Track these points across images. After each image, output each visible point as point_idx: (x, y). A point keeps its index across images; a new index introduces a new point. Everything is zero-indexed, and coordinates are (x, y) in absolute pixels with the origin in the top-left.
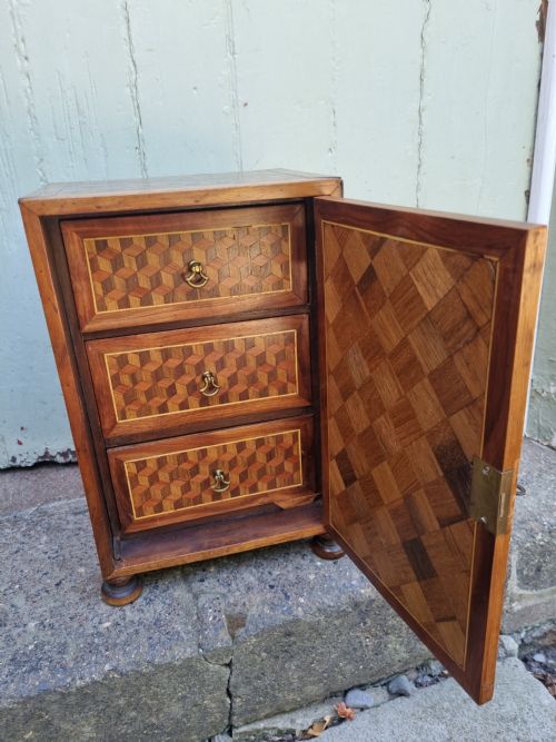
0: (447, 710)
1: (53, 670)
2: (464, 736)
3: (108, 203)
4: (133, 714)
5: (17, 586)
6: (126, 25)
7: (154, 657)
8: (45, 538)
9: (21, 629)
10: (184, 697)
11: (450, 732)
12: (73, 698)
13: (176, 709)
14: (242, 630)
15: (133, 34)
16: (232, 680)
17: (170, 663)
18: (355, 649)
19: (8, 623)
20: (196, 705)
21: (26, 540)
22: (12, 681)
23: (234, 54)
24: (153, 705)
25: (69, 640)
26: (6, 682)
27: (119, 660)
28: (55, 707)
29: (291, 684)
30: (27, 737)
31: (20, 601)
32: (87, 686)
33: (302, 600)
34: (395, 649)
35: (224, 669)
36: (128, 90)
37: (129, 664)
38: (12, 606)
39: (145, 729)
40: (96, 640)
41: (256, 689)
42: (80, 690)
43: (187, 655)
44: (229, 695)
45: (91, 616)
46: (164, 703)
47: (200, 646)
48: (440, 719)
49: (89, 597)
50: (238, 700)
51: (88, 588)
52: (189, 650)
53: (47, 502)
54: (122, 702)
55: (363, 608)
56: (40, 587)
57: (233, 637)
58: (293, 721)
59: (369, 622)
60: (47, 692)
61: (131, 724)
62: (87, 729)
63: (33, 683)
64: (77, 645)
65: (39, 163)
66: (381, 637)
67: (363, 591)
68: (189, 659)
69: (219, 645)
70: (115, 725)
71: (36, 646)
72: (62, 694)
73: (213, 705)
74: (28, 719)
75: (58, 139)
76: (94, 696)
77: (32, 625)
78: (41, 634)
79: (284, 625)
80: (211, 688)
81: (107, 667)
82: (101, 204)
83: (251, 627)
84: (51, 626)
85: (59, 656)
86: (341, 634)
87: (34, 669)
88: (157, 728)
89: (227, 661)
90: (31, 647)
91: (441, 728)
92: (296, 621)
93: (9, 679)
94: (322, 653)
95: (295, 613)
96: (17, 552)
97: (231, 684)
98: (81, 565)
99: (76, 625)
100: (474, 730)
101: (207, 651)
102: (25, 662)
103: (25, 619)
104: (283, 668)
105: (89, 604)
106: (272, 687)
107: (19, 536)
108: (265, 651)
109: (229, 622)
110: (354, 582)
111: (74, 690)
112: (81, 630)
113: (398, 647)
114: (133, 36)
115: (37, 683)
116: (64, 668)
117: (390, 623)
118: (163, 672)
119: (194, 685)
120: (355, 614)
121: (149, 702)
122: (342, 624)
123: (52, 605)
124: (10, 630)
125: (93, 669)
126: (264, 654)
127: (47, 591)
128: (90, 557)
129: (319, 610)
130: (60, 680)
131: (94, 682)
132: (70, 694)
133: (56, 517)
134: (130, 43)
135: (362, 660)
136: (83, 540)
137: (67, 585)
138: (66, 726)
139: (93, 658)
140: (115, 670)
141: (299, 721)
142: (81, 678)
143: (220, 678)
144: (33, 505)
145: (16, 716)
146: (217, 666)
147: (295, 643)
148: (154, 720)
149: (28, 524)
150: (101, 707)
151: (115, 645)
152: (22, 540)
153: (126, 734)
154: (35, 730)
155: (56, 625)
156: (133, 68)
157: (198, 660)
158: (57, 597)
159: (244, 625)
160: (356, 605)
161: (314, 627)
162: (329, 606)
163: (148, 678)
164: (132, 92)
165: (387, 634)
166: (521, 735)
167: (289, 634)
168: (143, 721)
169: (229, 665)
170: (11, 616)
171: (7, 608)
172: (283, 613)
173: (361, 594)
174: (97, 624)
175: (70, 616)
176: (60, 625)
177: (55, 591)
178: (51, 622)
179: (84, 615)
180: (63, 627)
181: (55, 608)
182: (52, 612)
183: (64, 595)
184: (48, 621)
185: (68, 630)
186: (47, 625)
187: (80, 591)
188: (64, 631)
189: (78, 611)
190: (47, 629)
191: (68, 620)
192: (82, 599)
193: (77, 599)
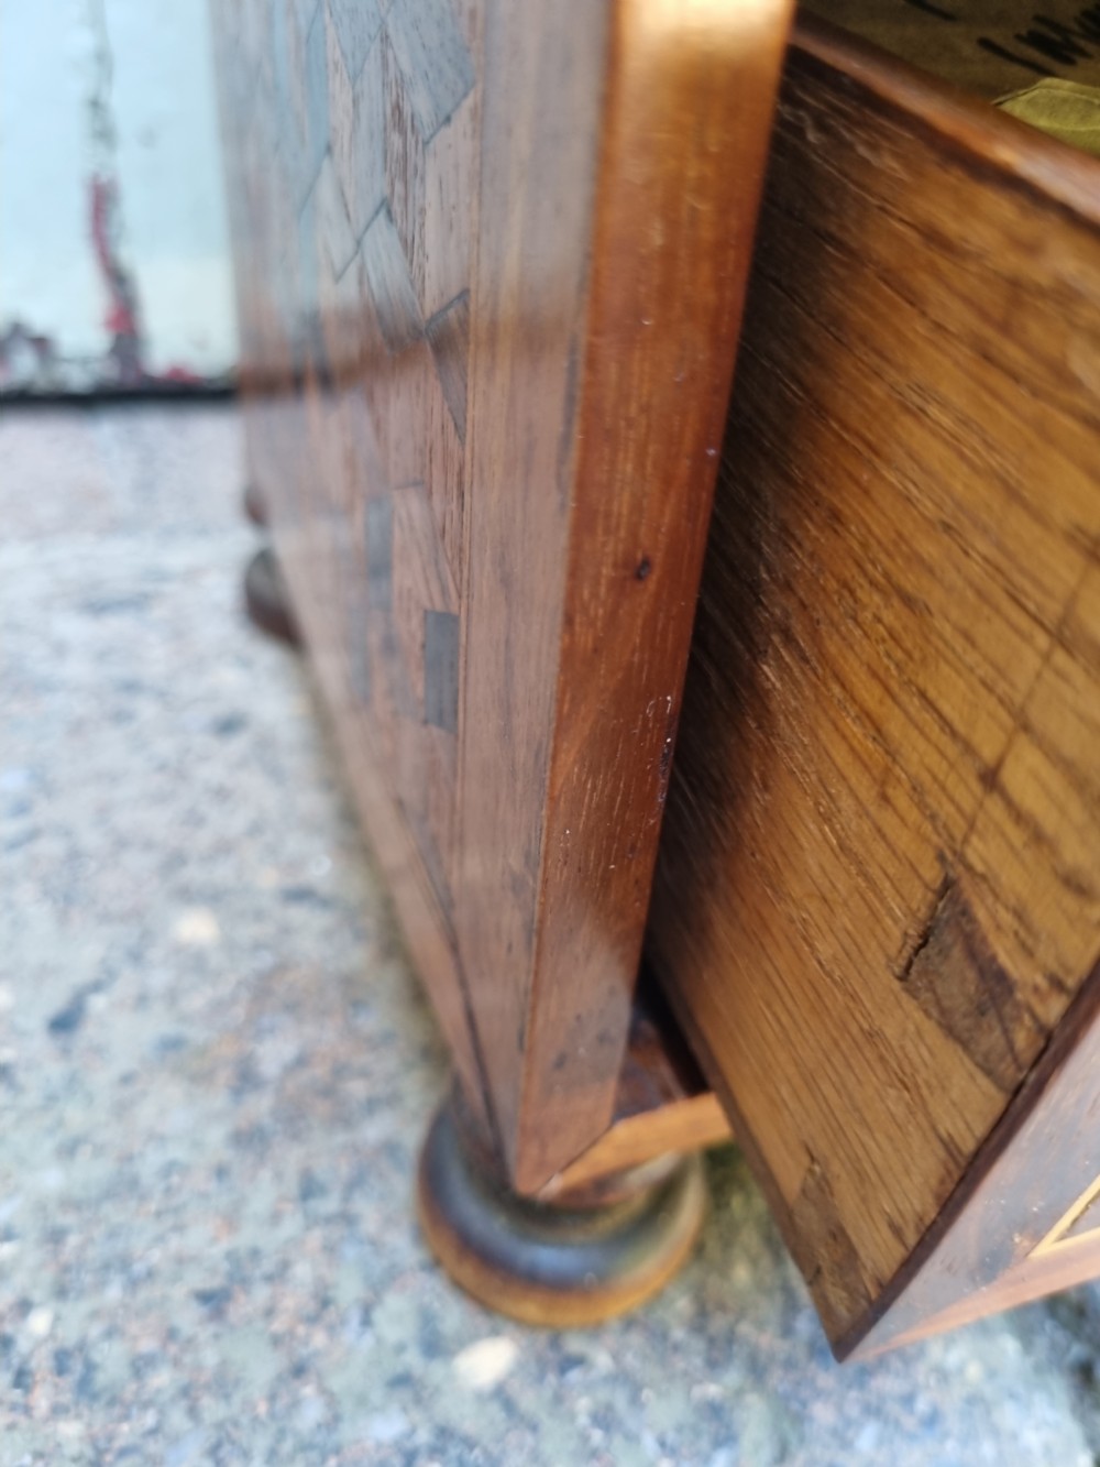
45: (349, 1289)
49: (293, 1119)
51: (274, 1054)
98: (187, 896)
105: (309, 1189)
112: (311, 1413)
123: (52, 1179)
128: (224, 848)
136: (165, 747)
137: (121, 1031)
155: (112, 1360)
158: (75, 1116)
174: (413, 1359)
175: (198, 1279)
176: (140, 1366)
177: (55, 1070)
178: (69, 1336)
179: (303, 1271)
180: (162, 1379)
181: (69, 1203)
182: (56, 1237)
183: (122, 1110)
184: (39, 1322)
185: (212, 1409)
186: (42, 1363)
187: (225, 1076)
188: (177, 1419)
189: (246, 1237)
190: (42, 1400)
191: (188, 1318)
192: (249, 1139)
193: (216, 1135)
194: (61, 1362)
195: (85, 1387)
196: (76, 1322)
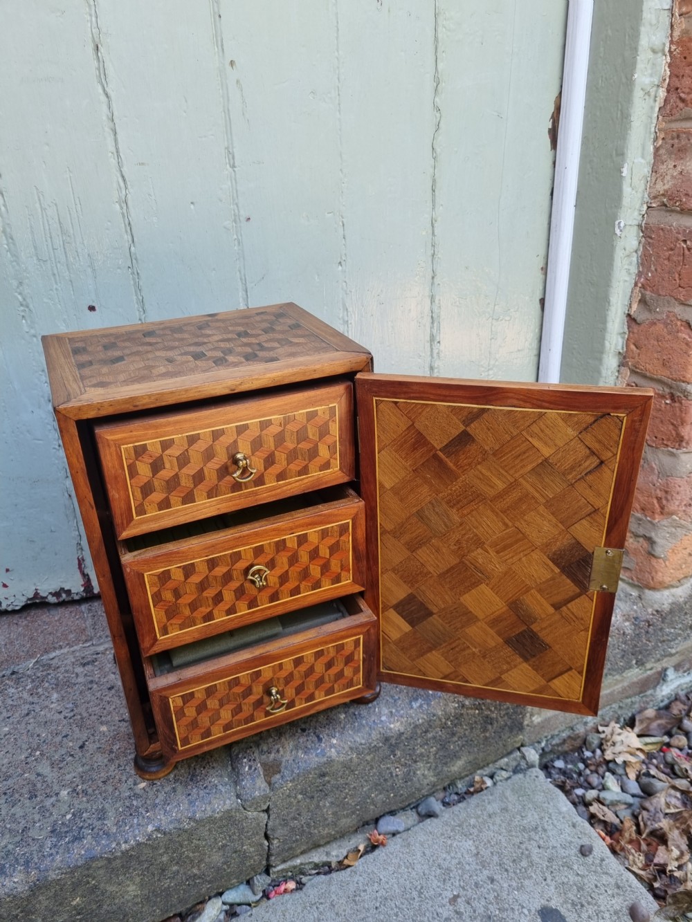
0: (474, 826)
1: (96, 837)
2: (490, 849)
3: (145, 401)
4: (175, 868)
5: (38, 753)
6: (113, 137)
7: (195, 812)
8: (55, 696)
9: (54, 799)
10: (224, 846)
11: (477, 848)
12: (118, 861)
13: (217, 858)
14: (278, 776)
15: (120, 146)
16: (270, 824)
17: (210, 817)
18: (386, 780)
19: (38, 794)
20: (235, 852)
21: (35, 699)
22: (57, 853)
23: (233, 166)
24: (194, 857)
25: (107, 806)
26: (52, 854)
27: (161, 820)
28: (102, 872)
29: (326, 819)
30: (74, 903)
31: (44, 768)
32: (132, 848)
33: (334, 741)
34: (423, 775)
35: (262, 815)
36: (117, 206)
37: (171, 822)
38: (38, 775)
39: (187, 880)
40: (135, 803)
41: (293, 829)
42: (125, 853)
43: (227, 807)
44: (267, 837)
45: (124, 778)
46: (205, 854)
47: (238, 796)
48: (467, 835)
49: (117, 758)
50: (275, 842)
51: (115, 748)
52: (228, 802)
53: (46, 651)
54: (165, 858)
55: (393, 741)
56: (63, 751)
57: (269, 784)
58: (328, 854)
59: (398, 753)
60: (93, 859)
61: (174, 878)
62: (132, 888)
63: (78, 853)
64: (117, 810)
65: (18, 287)
66: (410, 765)
67: (392, 726)
68: (228, 811)
69: (257, 793)
70: (159, 880)
71: (74, 815)
72: (108, 859)
73: (252, 849)
74: (75, 886)
75: (39, 260)
76: (138, 858)
77: (64, 793)
78: (76, 802)
79: (318, 767)
80: (249, 834)
81: (150, 828)
82: (138, 403)
83: (286, 773)
84: (85, 792)
85: (100, 822)
86: (372, 768)
87: (77, 839)
88: (199, 878)
89: (265, 808)
90: (68, 817)
91: (469, 844)
92: (330, 762)
93: (53, 851)
94: (355, 788)
95: (328, 754)
96: (28, 714)
97: (269, 827)
98: (102, 723)
99: (110, 789)
100: (498, 843)
101: (245, 801)
102: (67, 832)
103: (56, 788)
104: (318, 806)
105: (119, 766)
106: (308, 825)
107: (26, 695)
108: (300, 794)
109: (265, 770)
110: (384, 718)
111: (119, 854)
112: (117, 793)
113: (426, 772)
114: (121, 150)
115: (83, 852)
116: (107, 834)
117: (418, 752)
118: (204, 826)
119: (234, 833)
120: (386, 747)
121: (191, 855)
122: (373, 759)
123: (81, 769)
124: (42, 801)
125: (137, 832)
126: (300, 797)
127: (72, 755)
128: (110, 713)
129: (351, 748)
130: (104, 845)
131: (139, 844)
132: (116, 858)
133: (62, 669)
134: (118, 156)
135: (393, 788)
136: (98, 694)
137: (91, 747)
138: (111, 888)
139: (135, 821)
140: (158, 830)
141: (334, 853)
142: (126, 842)
143: (258, 824)
144: (32, 656)
145: (64, 885)
146: (255, 813)
147: (329, 782)
148: (195, 871)
149: (33, 681)
150: (145, 866)
151: (155, 806)
152: (31, 699)
153: (169, 887)
154: (82, 896)
155: (90, 791)
156: (122, 184)
157: (237, 810)
158: (84, 761)
159: (280, 772)
160: (387, 739)
161: (347, 766)
162: (361, 744)
163: (190, 833)
164: (122, 208)
165: (416, 762)
166: (541, 842)
167: (323, 775)
168: (185, 873)
169: (267, 811)
170: (39, 785)
171: (33, 777)
172: (317, 755)
173: (390, 729)
174: (132, 786)
175: (102, 780)
176: (94, 791)
177: (80, 754)
178: (84, 788)
179: (117, 777)
180: (97, 792)
181: (84, 772)
182: (82, 777)
183: (91, 758)
184: (80, 787)
185: (104, 795)
186: (80, 792)
187: (107, 752)
188: (99, 796)
189: (110, 773)
190: (80, 796)
191: (101, 785)
192: (111, 760)
193: (106, 761)
194: (83, 791)
195: (86, 794)
196: (85, 787)
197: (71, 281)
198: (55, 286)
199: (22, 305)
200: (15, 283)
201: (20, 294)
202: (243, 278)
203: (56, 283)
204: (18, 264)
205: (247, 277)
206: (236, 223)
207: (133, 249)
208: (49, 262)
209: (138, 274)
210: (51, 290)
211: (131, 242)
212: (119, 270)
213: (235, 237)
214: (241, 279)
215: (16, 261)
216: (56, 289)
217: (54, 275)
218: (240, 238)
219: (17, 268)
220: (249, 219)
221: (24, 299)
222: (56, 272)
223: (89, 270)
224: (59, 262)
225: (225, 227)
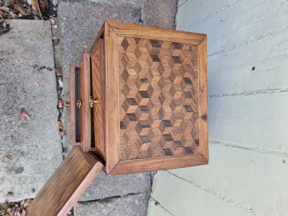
0: (54, 162)
2: (46, 163)
9: (85, 43)
11: (48, 160)
27: (67, 70)
37: (65, 72)
48: (53, 159)
64: (74, 59)
65: (269, 33)
71: (77, 48)
75: (281, 42)
77: (86, 46)
78: (81, 49)
84: (84, 52)
85: (72, 54)
87: (69, 47)
91: (50, 158)
93: (67, 40)
102: (72, 45)
103: (89, 45)
124: (85, 40)
141: (63, 120)
197: (267, 59)
198: (267, 51)
199: (261, 36)
200: (271, 31)
201: (266, 35)
202: (254, 149)
203: (268, 51)
204: (280, 32)
205: (253, 151)
206: (284, 153)
207: (278, 91)
208: (279, 47)
209: (265, 93)
210: (265, 49)
211: (282, 90)
212: (268, 83)
213: (276, 151)
214: (253, 148)
215: (282, 30)
216: (265, 52)
217: (272, 50)
218: (275, 153)
219: (279, 32)
220: (284, 162)
221: (263, 37)
222: (273, 51)
223: (271, 68)
224: (278, 52)
225: (281, 146)
